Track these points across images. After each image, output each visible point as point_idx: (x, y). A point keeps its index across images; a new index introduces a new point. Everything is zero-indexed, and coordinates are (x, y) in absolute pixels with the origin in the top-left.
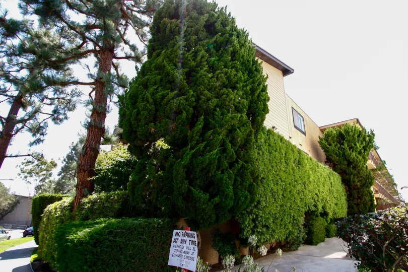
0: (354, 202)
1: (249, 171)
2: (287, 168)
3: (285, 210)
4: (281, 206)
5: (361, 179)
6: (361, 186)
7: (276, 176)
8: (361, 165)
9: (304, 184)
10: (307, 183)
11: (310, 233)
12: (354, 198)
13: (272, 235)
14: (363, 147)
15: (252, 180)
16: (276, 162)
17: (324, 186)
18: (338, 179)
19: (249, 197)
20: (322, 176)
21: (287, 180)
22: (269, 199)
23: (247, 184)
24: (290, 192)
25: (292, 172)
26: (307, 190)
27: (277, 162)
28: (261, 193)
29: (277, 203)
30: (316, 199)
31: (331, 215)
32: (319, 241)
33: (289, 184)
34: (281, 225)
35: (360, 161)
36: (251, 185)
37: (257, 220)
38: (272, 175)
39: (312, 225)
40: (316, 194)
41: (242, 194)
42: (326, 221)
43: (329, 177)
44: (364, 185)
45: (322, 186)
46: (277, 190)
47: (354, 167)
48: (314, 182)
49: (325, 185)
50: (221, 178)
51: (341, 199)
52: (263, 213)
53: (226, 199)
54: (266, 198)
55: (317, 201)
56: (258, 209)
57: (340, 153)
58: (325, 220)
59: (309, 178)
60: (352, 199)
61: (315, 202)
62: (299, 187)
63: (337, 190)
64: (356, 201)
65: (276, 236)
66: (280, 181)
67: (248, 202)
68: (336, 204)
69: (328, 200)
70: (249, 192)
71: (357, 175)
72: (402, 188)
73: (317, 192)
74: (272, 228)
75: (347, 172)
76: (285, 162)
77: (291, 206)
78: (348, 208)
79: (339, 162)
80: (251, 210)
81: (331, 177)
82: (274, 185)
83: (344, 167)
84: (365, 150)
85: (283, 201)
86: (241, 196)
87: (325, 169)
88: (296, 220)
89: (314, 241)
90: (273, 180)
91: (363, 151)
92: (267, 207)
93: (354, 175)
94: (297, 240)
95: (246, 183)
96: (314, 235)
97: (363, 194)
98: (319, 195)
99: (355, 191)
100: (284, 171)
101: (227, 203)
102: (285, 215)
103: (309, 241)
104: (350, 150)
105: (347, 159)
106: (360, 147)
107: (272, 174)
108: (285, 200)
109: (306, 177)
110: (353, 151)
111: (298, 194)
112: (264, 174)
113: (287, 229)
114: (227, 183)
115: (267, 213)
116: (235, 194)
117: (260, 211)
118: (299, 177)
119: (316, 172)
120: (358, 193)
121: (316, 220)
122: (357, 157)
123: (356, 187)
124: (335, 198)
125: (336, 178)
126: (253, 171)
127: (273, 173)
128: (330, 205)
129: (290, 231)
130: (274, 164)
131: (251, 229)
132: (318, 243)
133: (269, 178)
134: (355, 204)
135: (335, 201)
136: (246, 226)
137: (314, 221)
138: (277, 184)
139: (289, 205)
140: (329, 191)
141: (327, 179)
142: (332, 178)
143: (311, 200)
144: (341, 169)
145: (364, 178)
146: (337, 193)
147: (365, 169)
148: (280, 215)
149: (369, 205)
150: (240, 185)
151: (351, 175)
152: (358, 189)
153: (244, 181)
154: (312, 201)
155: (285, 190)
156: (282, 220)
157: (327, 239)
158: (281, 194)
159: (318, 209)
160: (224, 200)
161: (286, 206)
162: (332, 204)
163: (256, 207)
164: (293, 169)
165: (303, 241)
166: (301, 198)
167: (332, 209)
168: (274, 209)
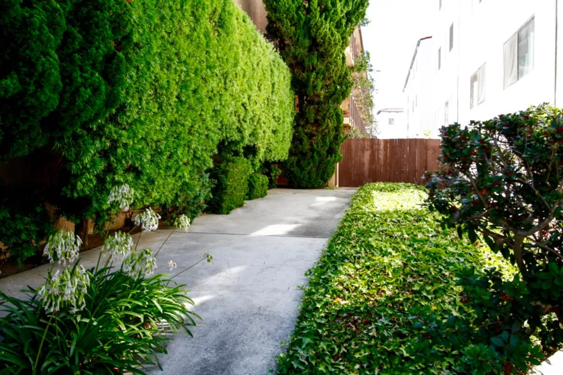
0: (306, 131)
1: (107, 14)
2: (194, 29)
3: (179, 135)
4: (172, 123)
5: (328, 82)
6: (325, 97)
7: (169, 46)
8: (334, 51)
9: (225, 75)
10: (230, 76)
11: (219, 189)
12: (307, 122)
13: (146, 191)
14: (347, 14)
15: (112, 45)
16: (170, 7)
17: (260, 90)
18: (286, 78)
19: (103, 88)
20: (260, 66)
21: (191, 61)
22: (147, 103)
23: (101, 50)
24: (195, 91)
25: (203, 40)
26: (228, 93)
27: (174, 7)
28: (130, 85)
29: (164, 115)
30: (241, 117)
31: (261, 155)
32: (233, 206)
33: (195, 73)
34: (168, 168)
35: (336, 44)
36: (110, 58)
37: (115, 155)
38: (160, 42)
39: (225, 172)
40: (243, 105)
41: (86, 79)
42: (253, 164)
43: (272, 71)
44: (331, 96)
45: (257, 89)
46: (168, 82)
47: (322, 56)
48: (244, 76)
49: (262, 87)
50: (24, 18)
51: (284, 122)
52: (129, 138)
53: (39, 85)
54: (140, 99)
55: (243, 120)
56: (117, 124)
57: (300, 18)
58: (250, 162)
59: (236, 65)
60: (302, 123)
61: (239, 121)
62: (213, 83)
63: (281, 102)
64: (309, 129)
65: (155, 194)
66: (176, 60)
67: (99, 102)
68: (274, 132)
69: (261, 121)
70: (104, 75)
71: (323, 73)
72: (379, 113)
73: (245, 100)
74: (147, 174)
75: (306, 63)
76: (193, 12)
77: (192, 127)
78: (293, 142)
79: (295, 39)
80: (101, 127)
81: (274, 70)
82: (162, 69)
83: (301, 52)
84: (349, 21)
85: (177, 112)
86: (83, 85)
87: (267, 51)
88: (198, 159)
89: (224, 205)
90: (160, 54)
91: (344, 21)
92: (142, 123)
93: (317, 73)
94: (193, 203)
95: (98, 48)
96: (226, 193)
97: (325, 115)
98: (248, 108)
99: (312, 107)
100: (188, 37)
101: (43, 98)
102: (178, 146)
103: (215, 206)
104: (321, 16)
105: (313, 34)
106: (342, 11)
107: (158, 37)
108: (183, 110)
109: (232, 61)
110: (326, 19)
111: (210, 98)
112: (141, 35)
113: (180, 177)
114: (44, 38)
115: (140, 137)
116: (67, 77)
117: (124, 133)
118: (218, 58)
119: (251, 54)
120: (318, 111)
121: (233, 162)
122: (332, 34)
123: (316, 99)
124: (274, 117)
125: (283, 75)
126: (118, 16)
127: (163, 38)
128: (264, 132)
129: (185, 184)
130: (166, 12)
131: (97, 176)
132: (231, 209)
133: (151, 48)
134: (306, 134)
135: (273, 124)
136: (85, 167)
137: (230, 164)
138: (169, 66)
139: (188, 123)
140: (266, 101)
141: (268, 74)
142: (276, 73)
143: (233, 116)
144: (295, 57)
145: (334, 82)
146: (281, 107)
147: (340, 62)
148: (167, 146)
149: (332, 138)
150: (81, 51)
151: (312, 71)
152: (319, 103)
153: (92, 43)
154: (235, 119)
155: (184, 85)
156: (170, 157)
157: (247, 203)
158: (175, 93)
159: (243, 138)
160: (32, 88)
161: (183, 125)
162: (267, 130)
163: (113, 119)
164: (207, 35)
165: (205, 206)
166: (214, 111)
167: (266, 142)
168: (155, 128)
